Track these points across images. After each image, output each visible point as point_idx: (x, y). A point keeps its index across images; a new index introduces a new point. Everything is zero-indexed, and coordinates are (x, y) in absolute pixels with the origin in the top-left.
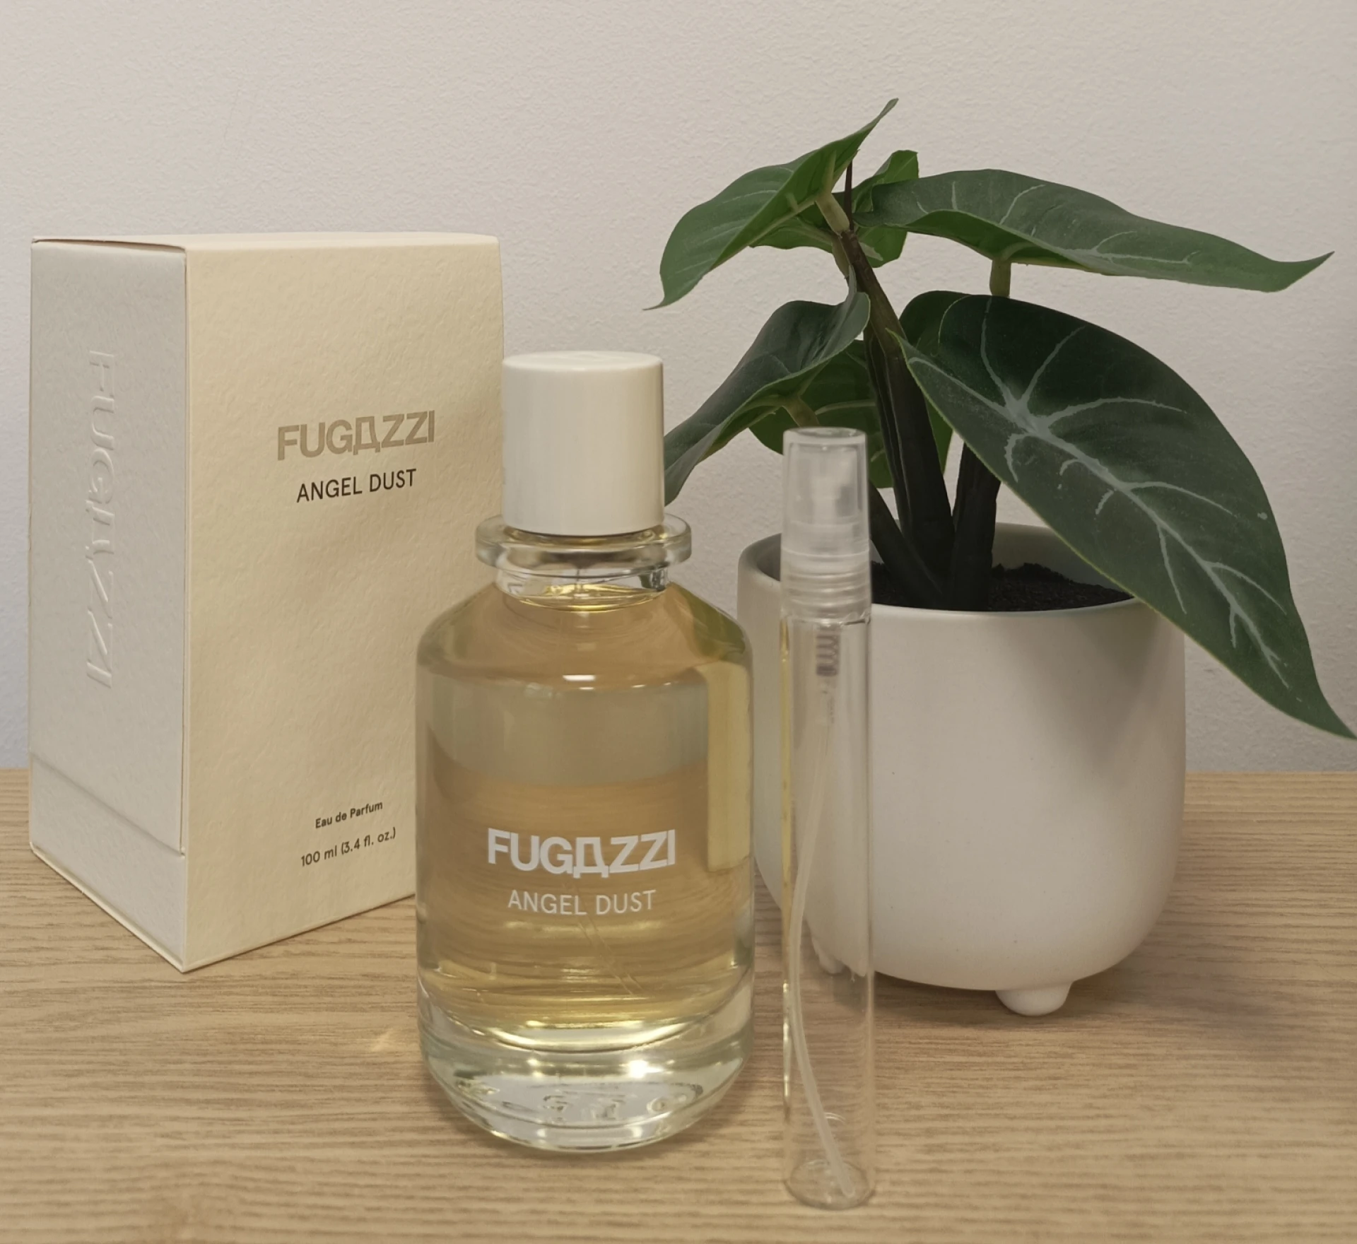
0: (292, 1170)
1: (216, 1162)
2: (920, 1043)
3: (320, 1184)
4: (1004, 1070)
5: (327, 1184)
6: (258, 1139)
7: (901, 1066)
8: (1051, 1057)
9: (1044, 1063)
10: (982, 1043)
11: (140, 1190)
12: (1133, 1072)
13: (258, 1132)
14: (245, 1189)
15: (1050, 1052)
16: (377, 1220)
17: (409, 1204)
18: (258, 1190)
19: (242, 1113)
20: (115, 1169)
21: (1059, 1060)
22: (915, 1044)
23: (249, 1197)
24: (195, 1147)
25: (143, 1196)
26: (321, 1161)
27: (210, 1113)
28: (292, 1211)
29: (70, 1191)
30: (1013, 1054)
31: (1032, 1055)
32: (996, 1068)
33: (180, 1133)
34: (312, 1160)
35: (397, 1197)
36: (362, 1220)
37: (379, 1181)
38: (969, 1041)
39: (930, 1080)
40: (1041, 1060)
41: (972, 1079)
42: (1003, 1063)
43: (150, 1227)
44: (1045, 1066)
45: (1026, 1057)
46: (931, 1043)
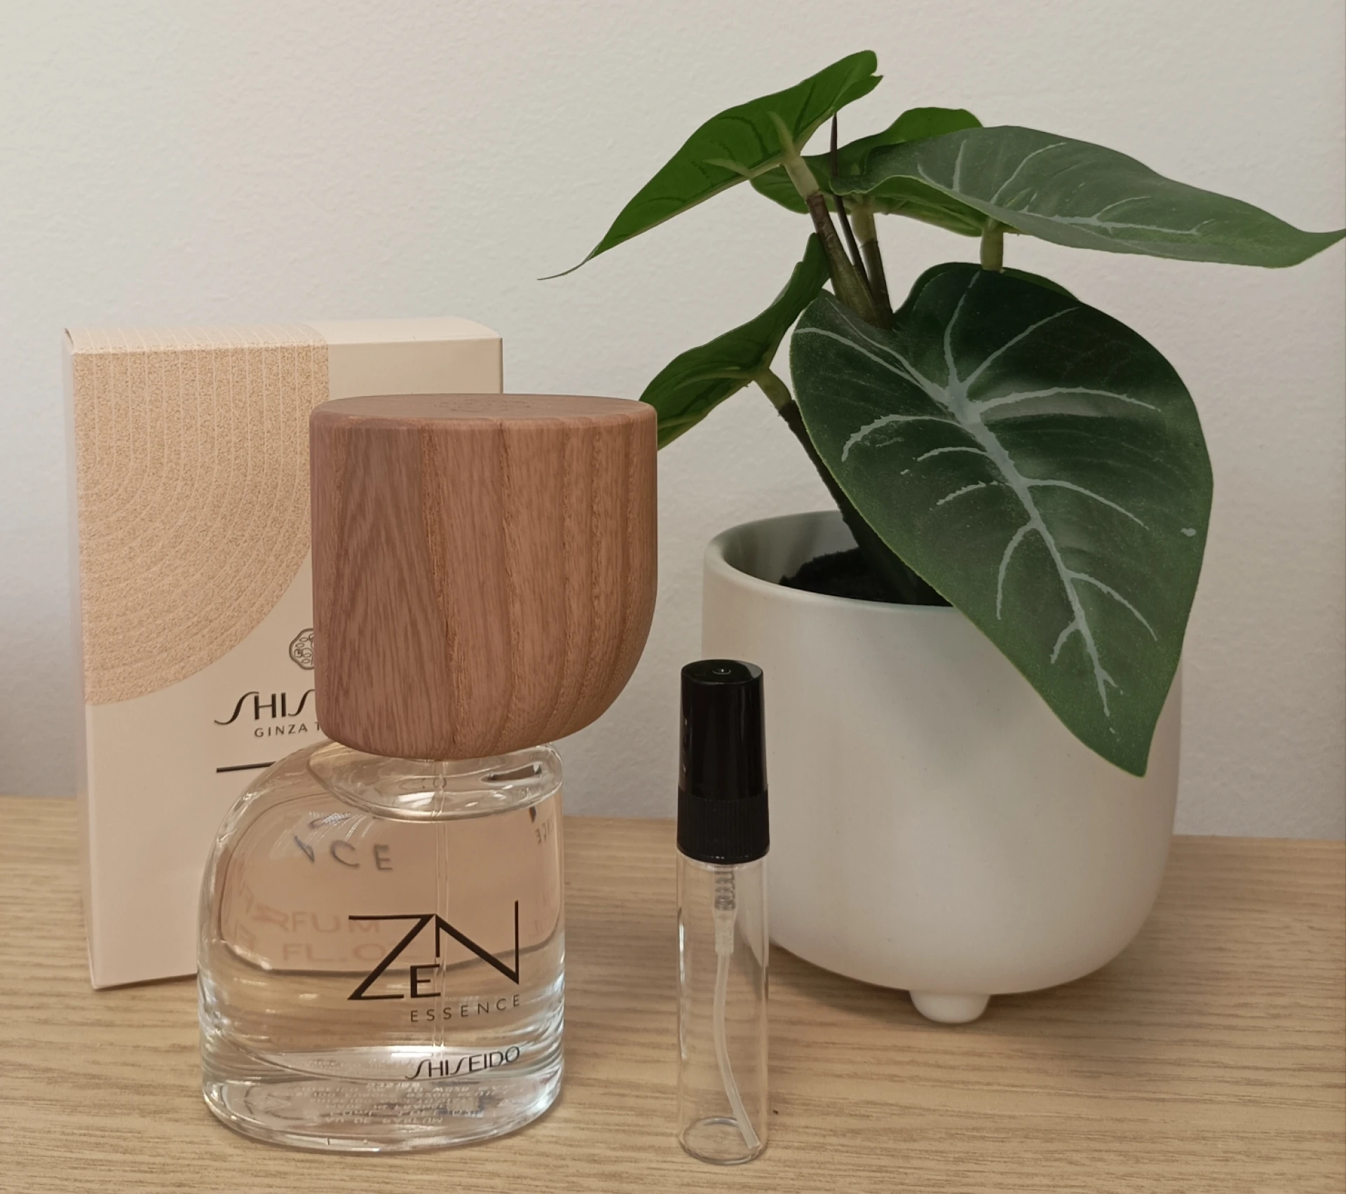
2: (73, 1134)
4: (135, 1171)
7: (23, 1161)
8: (203, 1159)
9: (189, 1165)
10: (142, 1137)
12: (278, 1181)
15: (206, 1153)
21: (207, 1162)
22: (68, 1134)
30: (162, 1152)
31: (184, 1155)
32: (127, 1169)
38: (130, 1135)
39: (38, 1180)
40: (186, 1162)
41: (87, 1181)
42: (142, 1163)
44: (187, 1169)
45: (173, 1158)
46: (85, 1135)
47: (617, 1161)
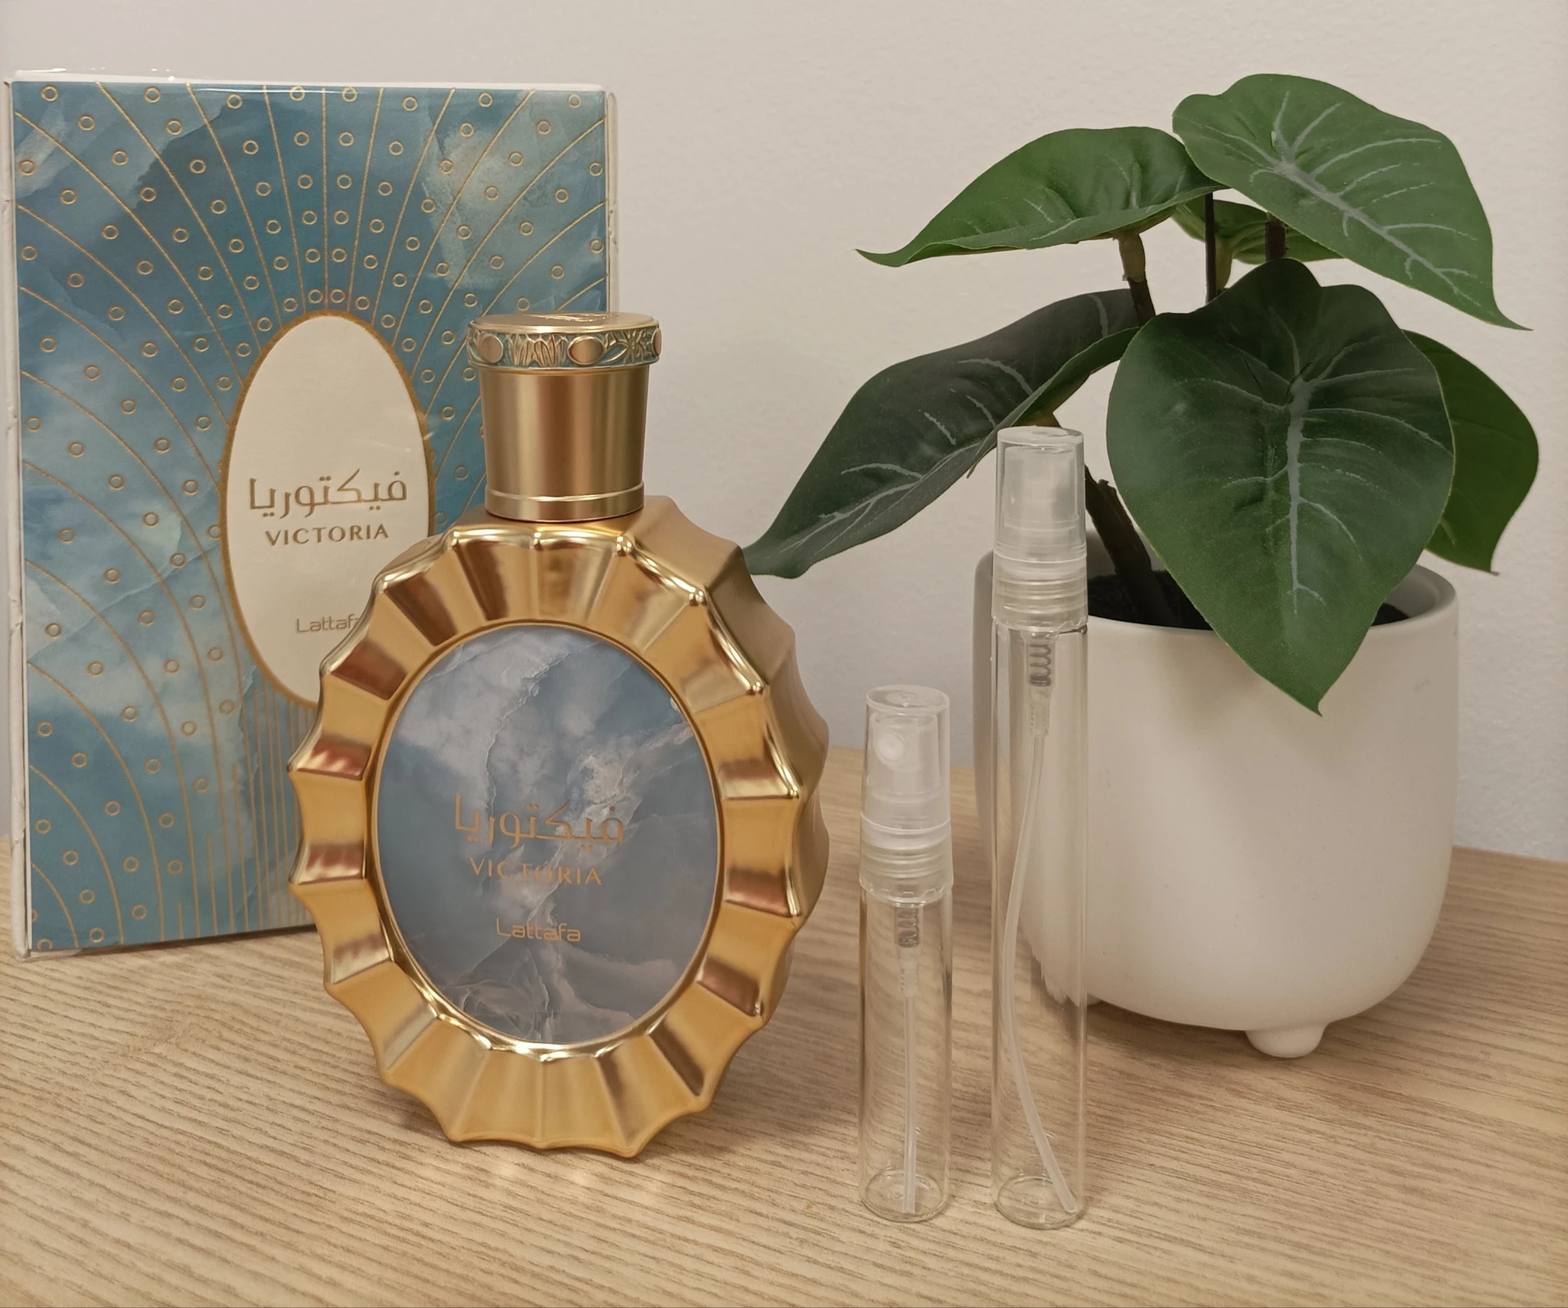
0: (277, 1023)
1: (233, 1004)
3: (284, 1039)
5: (289, 1040)
6: (279, 995)
11: (164, 1009)
13: (285, 990)
14: (230, 1028)
16: (295, 1077)
17: (329, 1071)
18: (238, 1032)
19: (286, 973)
20: (164, 990)
23: (226, 1034)
24: (231, 989)
25: (161, 1014)
26: (303, 1022)
27: (268, 968)
28: (244, 1052)
29: (121, 998)
33: (231, 976)
34: (297, 1020)
35: (326, 1063)
36: (284, 1073)
37: (326, 1049)
43: (142, 1037)
47: (1419, 1176)
